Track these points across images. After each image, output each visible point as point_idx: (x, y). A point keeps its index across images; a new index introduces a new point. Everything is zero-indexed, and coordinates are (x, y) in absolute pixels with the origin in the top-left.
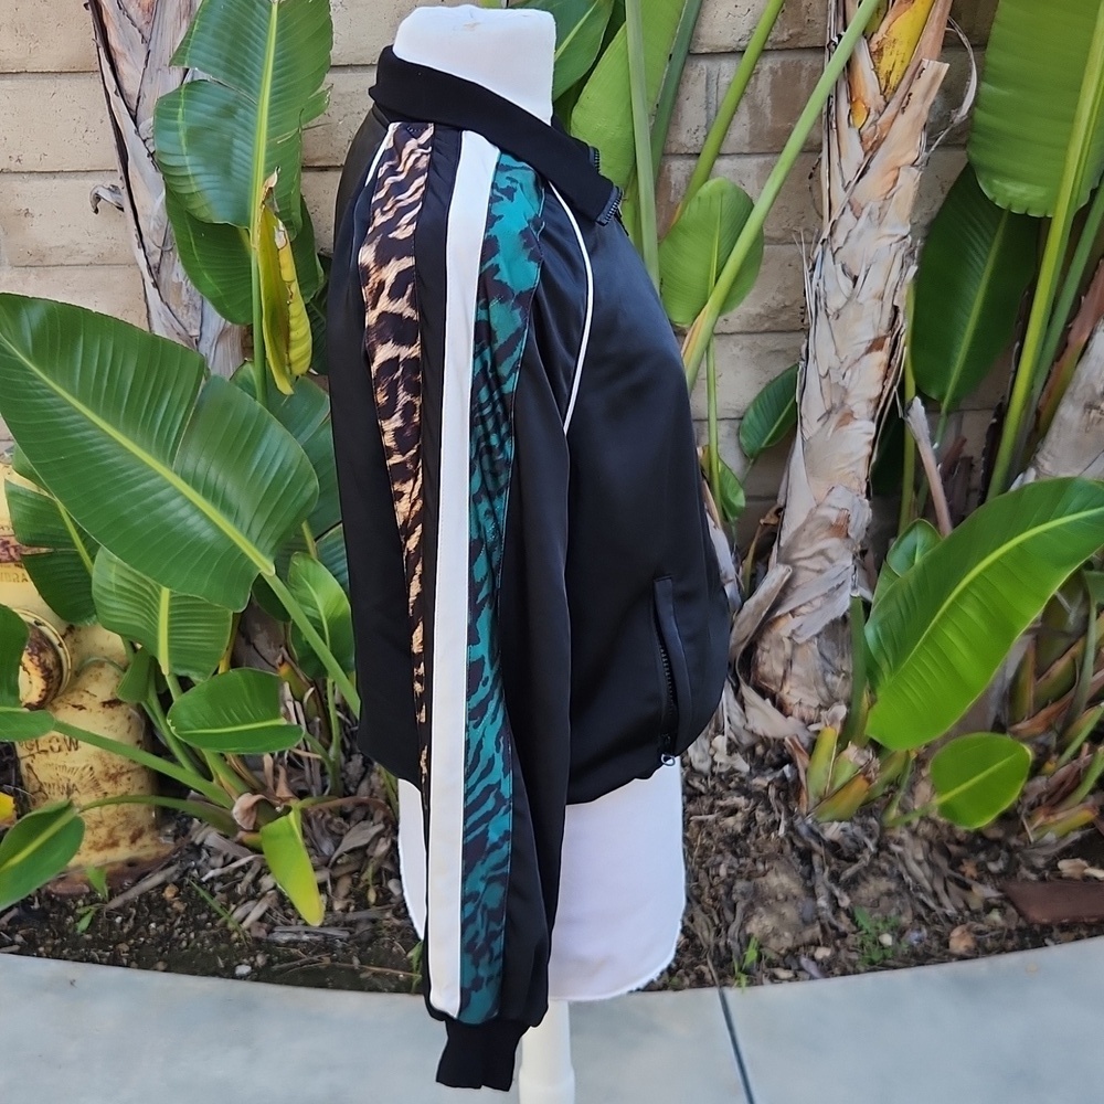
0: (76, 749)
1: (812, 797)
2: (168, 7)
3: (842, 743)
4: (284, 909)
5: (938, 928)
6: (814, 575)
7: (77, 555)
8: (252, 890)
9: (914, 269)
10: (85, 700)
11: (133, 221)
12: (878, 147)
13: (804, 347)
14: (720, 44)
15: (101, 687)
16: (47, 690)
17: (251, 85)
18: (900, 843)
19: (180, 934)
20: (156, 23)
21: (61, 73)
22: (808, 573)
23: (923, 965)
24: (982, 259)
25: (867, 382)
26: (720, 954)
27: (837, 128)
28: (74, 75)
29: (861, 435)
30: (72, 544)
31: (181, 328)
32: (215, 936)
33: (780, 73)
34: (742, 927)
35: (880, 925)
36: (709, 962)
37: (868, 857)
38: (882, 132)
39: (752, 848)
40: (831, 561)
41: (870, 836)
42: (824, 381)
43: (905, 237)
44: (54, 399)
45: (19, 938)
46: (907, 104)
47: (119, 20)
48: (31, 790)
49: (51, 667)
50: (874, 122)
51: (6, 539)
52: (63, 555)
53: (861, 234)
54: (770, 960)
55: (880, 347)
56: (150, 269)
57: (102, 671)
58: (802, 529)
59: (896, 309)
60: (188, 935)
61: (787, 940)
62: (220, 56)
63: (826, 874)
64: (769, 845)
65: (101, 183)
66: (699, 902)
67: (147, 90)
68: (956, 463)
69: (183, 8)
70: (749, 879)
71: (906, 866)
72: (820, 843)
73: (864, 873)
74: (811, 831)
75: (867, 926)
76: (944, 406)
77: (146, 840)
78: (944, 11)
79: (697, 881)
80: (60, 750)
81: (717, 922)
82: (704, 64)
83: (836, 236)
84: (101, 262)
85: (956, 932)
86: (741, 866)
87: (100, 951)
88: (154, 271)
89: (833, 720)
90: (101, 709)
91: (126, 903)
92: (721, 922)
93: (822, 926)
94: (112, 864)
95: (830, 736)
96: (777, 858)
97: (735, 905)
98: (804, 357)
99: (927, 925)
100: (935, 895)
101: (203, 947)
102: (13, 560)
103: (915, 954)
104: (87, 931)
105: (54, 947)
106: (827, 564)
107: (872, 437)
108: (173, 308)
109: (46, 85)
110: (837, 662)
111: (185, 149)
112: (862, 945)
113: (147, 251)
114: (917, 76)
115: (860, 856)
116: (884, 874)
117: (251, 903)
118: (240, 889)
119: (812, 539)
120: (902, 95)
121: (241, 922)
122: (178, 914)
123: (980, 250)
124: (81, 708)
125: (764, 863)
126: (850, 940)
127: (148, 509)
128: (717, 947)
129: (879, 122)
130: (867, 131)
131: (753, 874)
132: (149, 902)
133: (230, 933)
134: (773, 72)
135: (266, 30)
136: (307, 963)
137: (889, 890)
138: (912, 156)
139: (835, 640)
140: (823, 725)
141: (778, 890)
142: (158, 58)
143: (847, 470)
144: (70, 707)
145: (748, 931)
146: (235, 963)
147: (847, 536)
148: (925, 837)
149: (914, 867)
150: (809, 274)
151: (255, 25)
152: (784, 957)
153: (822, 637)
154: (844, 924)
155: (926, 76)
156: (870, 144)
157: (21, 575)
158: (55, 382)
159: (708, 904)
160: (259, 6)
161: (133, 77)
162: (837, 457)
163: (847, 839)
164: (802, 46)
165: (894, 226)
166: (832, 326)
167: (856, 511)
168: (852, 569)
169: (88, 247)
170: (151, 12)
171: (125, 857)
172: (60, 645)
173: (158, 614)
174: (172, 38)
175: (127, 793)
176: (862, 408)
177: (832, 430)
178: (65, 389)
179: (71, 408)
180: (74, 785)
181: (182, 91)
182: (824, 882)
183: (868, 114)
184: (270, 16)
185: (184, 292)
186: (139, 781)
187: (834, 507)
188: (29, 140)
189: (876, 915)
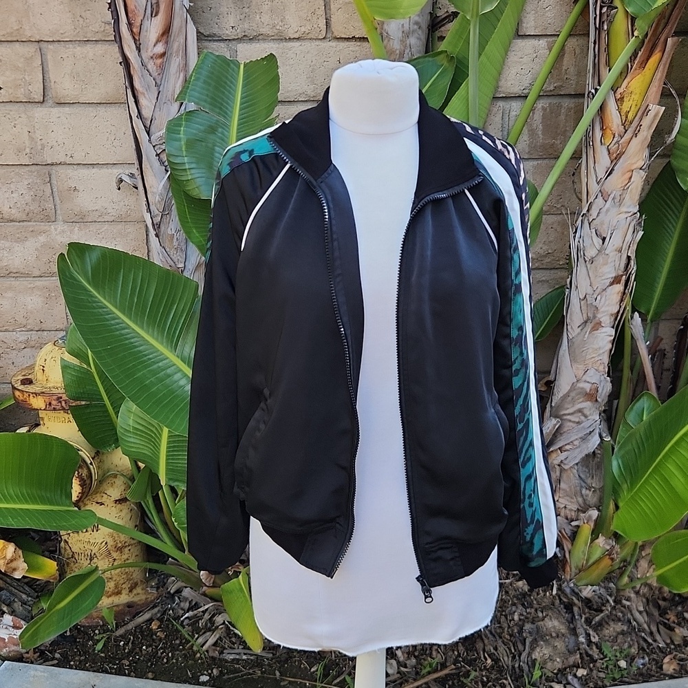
0: (97, 531)
1: (573, 569)
2: (172, 65)
3: (595, 534)
4: (230, 638)
5: (655, 656)
6: (574, 425)
7: (105, 406)
8: (209, 625)
9: (641, 233)
10: (105, 499)
11: (144, 195)
12: (620, 158)
13: (569, 280)
14: (511, 91)
15: (115, 491)
16: (82, 493)
17: (226, 113)
18: (628, 599)
19: (162, 653)
20: (164, 75)
21: (100, 103)
22: (571, 424)
23: (648, 682)
24: (673, 226)
25: (610, 302)
26: (515, 672)
27: (593, 145)
28: (109, 105)
29: (605, 337)
30: (102, 399)
31: (172, 262)
32: (185, 655)
33: (548, 110)
34: (529, 654)
35: (618, 654)
36: (509, 678)
37: (609, 609)
38: (622, 148)
39: (535, 602)
40: (586, 416)
41: (611, 596)
42: (582, 302)
43: (636, 213)
44: (104, 310)
45: (57, 656)
46: (639, 131)
47: (141, 70)
48: (66, 557)
49: (85, 478)
50: (618, 142)
51: (60, 395)
52: (96, 406)
53: (608, 211)
54: (548, 676)
55: (619, 282)
56: (153, 225)
57: (116, 480)
58: (567, 395)
59: (629, 258)
60: (168, 654)
61: (558, 664)
62: (207, 95)
63: (583, 619)
64: (545, 600)
65: (122, 171)
66: (501, 637)
67: (157, 115)
68: (656, 352)
69: (181, 66)
70: (533, 623)
71: (632, 615)
72: (579, 600)
73: (607, 620)
74: (573, 591)
75: (609, 655)
76: (649, 317)
77: (139, 590)
78: (662, 75)
79: (500, 623)
80: (87, 531)
81: (513, 651)
82: (501, 104)
83: (591, 212)
84: (120, 220)
85: (666, 660)
86: (527, 614)
87: (110, 665)
88: (157, 227)
89: (589, 519)
90: (114, 505)
91: (127, 631)
92: (515, 651)
93: (581, 654)
94: (117, 606)
95: (586, 530)
96: (551, 608)
97: (525, 640)
98: (569, 287)
99: (647, 654)
100: (651, 633)
101: (177, 662)
102: (63, 409)
103: (641, 675)
104: (101, 651)
105: (80, 662)
106: (583, 418)
107: (613, 338)
108: (168, 250)
109: (91, 111)
110: (589, 481)
111: (184, 153)
112: (607, 667)
113: (152, 214)
114: (645, 114)
115: (604, 608)
116: (619, 620)
117: (208, 634)
118: (201, 624)
119: (573, 401)
120: (636, 126)
121: (202, 646)
122: (160, 640)
123: (672, 220)
124: (102, 504)
125: (542, 612)
126: (598, 665)
127: (161, 380)
128: (513, 667)
129: (620, 142)
130: (613, 148)
131: (536, 619)
132: (142, 632)
133: (195, 654)
134: (544, 109)
135: (236, 80)
136: (245, 675)
137: (623, 631)
138: (641, 163)
139: (587, 467)
140: (582, 523)
141: (552, 630)
142: (165, 96)
143: (597, 359)
144: (94, 503)
145: (534, 657)
146: (199, 674)
147: (597, 400)
148: (644, 595)
149: (637, 615)
150: (573, 235)
151: (230, 77)
152: (557, 674)
153: (579, 465)
154: (595, 653)
155: (651, 114)
156: (615, 155)
157: (67, 418)
158: (105, 299)
159: (507, 639)
160: (232, 65)
161: (148, 107)
162: (590, 351)
163: (596, 597)
164: (562, 93)
165: (629, 206)
166: (588, 268)
167: (602, 385)
168: (598, 422)
169: (112, 210)
170: (162, 68)
171: (125, 601)
172: (91, 464)
173: (160, 445)
174: (174, 83)
175: (128, 559)
176: (606, 320)
177: (588, 333)
178: (111, 303)
179: (114, 315)
180: (95, 554)
181: (183, 117)
182: (582, 626)
183: (614, 138)
184: (239, 72)
185: (175, 240)
186: (136, 551)
187: (588, 382)
188: (78, 144)
189: (615, 647)
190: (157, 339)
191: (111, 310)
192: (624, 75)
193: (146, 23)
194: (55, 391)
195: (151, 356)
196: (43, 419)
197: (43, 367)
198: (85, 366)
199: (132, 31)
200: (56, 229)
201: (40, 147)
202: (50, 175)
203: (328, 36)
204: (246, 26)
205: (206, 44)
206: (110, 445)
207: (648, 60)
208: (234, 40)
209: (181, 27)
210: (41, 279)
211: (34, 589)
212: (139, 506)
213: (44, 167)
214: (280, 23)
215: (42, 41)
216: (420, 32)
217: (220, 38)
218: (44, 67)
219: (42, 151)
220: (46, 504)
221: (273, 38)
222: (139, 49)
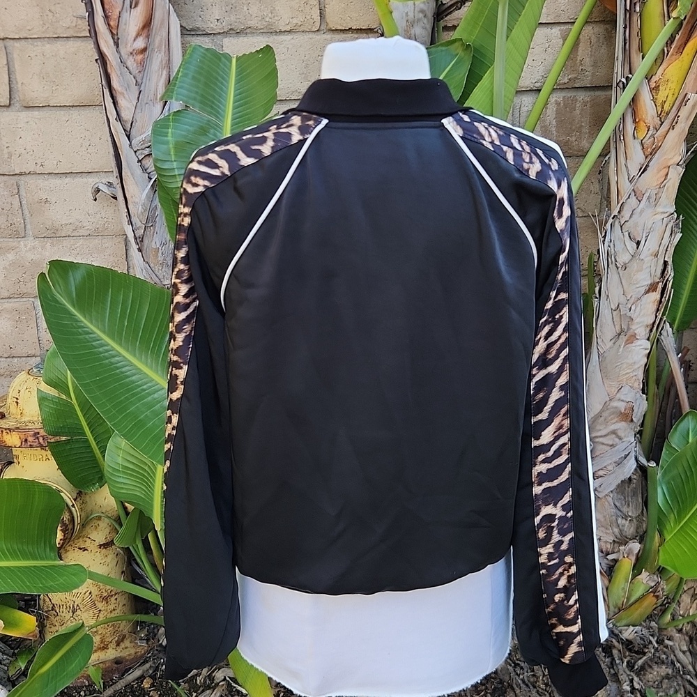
1: (612, 608)
2: (154, 62)
3: (637, 568)
6: (608, 448)
7: (87, 440)
8: (208, 682)
9: (680, 235)
10: (88, 544)
11: (125, 206)
12: (655, 153)
13: (597, 288)
14: (522, 84)
15: (99, 535)
16: (65, 539)
17: (218, 112)
18: (671, 639)
20: (146, 72)
21: (73, 106)
22: (602, 446)
25: (645, 311)
27: (624, 140)
28: (82, 108)
29: (640, 351)
30: (84, 434)
31: (157, 279)
33: (562, 104)
37: (653, 651)
38: (658, 142)
41: (652, 636)
42: (615, 313)
43: (673, 214)
44: (91, 336)
46: (676, 123)
47: (120, 70)
48: (45, 609)
49: (67, 522)
50: (653, 136)
51: (36, 431)
52: (77, 441)
53: (642, 211)
55: (655, 290)
56: (136, 239)
57: (99, 522)
58: (599, 415)
59: (665, 263)
62: (197, 93)
63: (625, 664)
65: (98, 181)
66: (535, 687)
67: (138, 117)
69: (164, 62)
71: (675, 656)
72: (618, 642)
73: (650, 663)
74: (612, 631)
77: (127, 643)
83: (622, 213)
84: (96, 234)
88: (139, 240)
89: (629, 553)
90: (99, 550)
91: (116, 692)
94: (104, 662)
95: (626, 565)
98: (598, 296)
102: (41, 446)
106: (617, 440)
107: (648, 351)
108: (152, 265)
109: (62, 114)
111: (173, 157)
113: (134, 226)
114: (684, 104)
115: (647, 650)
116: (663, 663)
117: (208, 692)
118: (199, 680)
119: (606, 422)
120: (673, 117)
124: (85, 550)
129: (655, 136)
130: (648, 142)
132: (132, 692)
134: (558, 104)
135: (228, 75)
137: (668, 674)
138: (677, 159)
139: (623, 493)
140: (622, 557)
142: (146, 95)
143: (631, 375)
144: (77, 549)
147: (632, 421)
148: (687, 633)
149: (681, 655)
150: (602, 239)
151: (221, 73)
153: (614, 492)
155: (690, 105)
156: (650, 150)
157: (44, 456)
158: (92, 323)
159: (542, 689)
160: (223, 59)
161: (128, 108)
162: (625, 366)
163: (638, 638)
164: (576, 86)
165: (665, 207)
166: (621, 275)
167: (638, 404)
168: (634, 444)
169: (88, 224)
170: (143, 65)
171: (113, 657)
172: (73, 506)
173: (153, 486)
174: (156, 82)
175: (114, 610)
176: (642, 332)
177: (622, 347)
178: (98, 328)
179: (103, 341)
180: (77, 605)
181: (171, 117)
182: (625, 672)
183: (648, 131)
184: (231, 66)
185: (160, 254)
186: (122, 600)
187: (623, 401)
188: (49, 152)
189: (661, 694)
190: (151, 368)
191: (99, 336)
192: (659, 61)
193: (125, 15)
194: (31, 426)
195: (145, 387)
196: (17, 457)
197: (17, 399)
198: (64, 397)
199: (109, 25)
200: (25, 246)
201: (6, 156)
202: (18, 186)
203: (322, 28)
204: (233, 18)
205: (189, 39)
206: (94, 484)
207: (686, 44)
208: (219, 34)
209: (163, 20)
210: (10, 300)
211: (9, 646)
212: (127, 550)
213: (11, 177)
214: (270, 15)
215: (7, 38)
216: (425, 21)
217: (204, 33)
218: (10, 67)
219: (9, 160)
220: (28, 559)
221: (262, 31)
222: (117, 44)
